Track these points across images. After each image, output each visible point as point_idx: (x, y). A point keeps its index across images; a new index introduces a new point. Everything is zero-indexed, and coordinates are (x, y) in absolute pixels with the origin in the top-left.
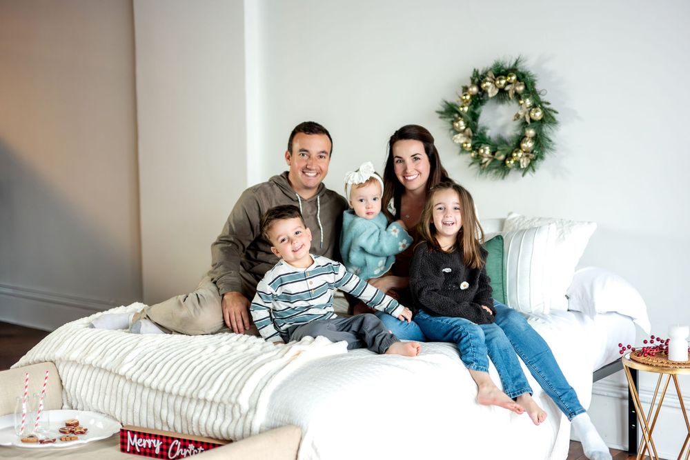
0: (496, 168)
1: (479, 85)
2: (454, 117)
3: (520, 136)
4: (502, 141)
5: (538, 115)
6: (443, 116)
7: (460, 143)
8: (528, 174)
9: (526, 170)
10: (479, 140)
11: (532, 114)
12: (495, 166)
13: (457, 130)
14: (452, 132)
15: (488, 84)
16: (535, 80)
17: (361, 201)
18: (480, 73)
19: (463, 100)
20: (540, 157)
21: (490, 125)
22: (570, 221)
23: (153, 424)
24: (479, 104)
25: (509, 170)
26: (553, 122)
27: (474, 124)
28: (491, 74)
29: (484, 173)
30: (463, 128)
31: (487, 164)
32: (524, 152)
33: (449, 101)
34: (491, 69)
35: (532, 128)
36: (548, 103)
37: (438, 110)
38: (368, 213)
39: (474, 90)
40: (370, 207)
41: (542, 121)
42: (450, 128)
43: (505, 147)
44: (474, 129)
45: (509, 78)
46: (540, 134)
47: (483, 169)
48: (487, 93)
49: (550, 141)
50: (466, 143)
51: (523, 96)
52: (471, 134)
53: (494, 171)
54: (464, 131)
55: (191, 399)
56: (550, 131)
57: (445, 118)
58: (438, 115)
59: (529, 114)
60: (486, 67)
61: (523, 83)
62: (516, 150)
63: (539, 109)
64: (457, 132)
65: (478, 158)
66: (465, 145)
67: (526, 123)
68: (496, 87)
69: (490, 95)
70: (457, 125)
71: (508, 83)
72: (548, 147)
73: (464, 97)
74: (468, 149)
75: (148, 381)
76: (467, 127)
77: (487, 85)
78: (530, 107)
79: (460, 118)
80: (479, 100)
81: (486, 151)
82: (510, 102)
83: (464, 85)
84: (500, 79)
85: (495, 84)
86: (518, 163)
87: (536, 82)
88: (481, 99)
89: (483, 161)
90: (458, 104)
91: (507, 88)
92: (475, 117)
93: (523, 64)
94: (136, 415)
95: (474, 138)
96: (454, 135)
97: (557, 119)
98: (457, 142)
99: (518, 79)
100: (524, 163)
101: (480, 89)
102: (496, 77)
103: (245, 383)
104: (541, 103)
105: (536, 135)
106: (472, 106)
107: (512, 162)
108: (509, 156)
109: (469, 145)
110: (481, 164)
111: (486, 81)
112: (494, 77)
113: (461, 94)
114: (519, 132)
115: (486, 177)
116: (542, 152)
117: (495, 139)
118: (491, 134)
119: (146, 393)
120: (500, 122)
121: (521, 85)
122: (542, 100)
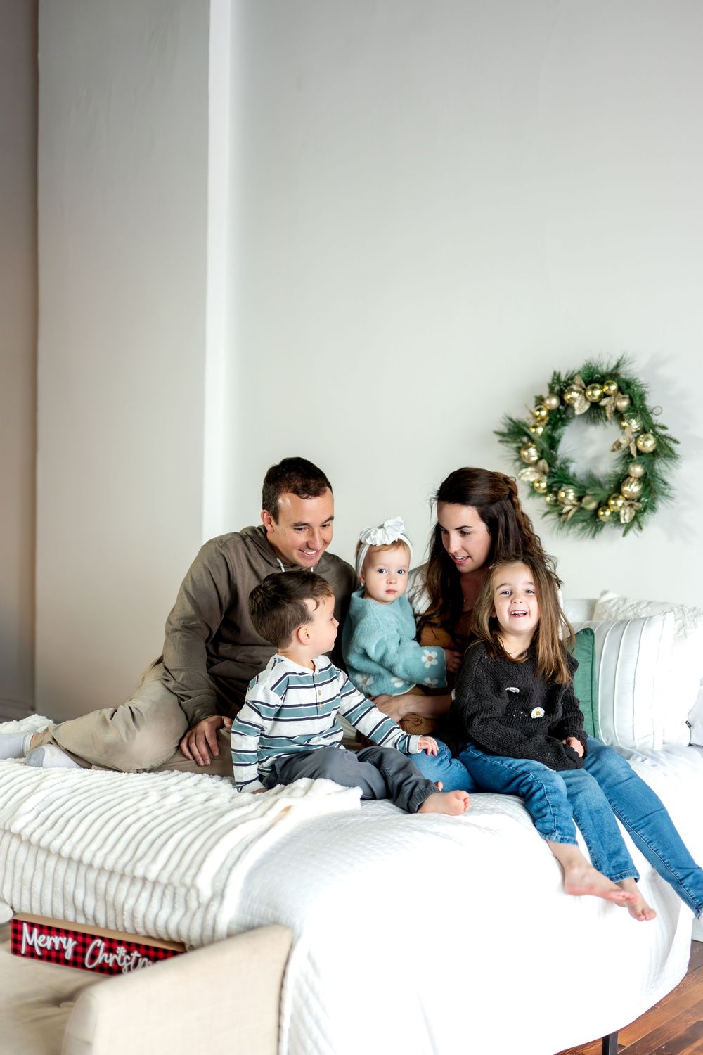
0: (583, 521)
1: (561, 395)
2: (521, 442)
3: (622, 475)
4: (593, 481)
5: (649, 444)
6: (504, 439)
7: (529, 482)
8: (631, 533)
9: (628, 527)
10: (558, 477)
11: (640, 444)
12: (581, 518)
13: (526, 461)
14: (518, 464)
15: (575, 395)
16: (645, 392)
17: (381, 571)
18: (563, 378)
19: (537, 417)
20: (651, 507)
21: (574, 456)
22: (695, 609)
23: (61, 911)
24: (560, 423)
25: (602, 526)
26: (671, 455)
27: (552, 454)
28: (579, 380)
29: (566, 527)
30: (536, 458)
31: (570, 515)
32: (627, 499)
33: (514, 418)
34: (579, 373)
35: (639, 464)
36: (664, 428)
37: (496, 430)
38: (388, 591)
39: (554, 402)
40: (393, 581)
41: (654, 453)
42: (515, 457)
43: (598, 490)
44: (551, 461)
45: (607, 388)
46: (651, 473)
47: (564, 522)
48: (574, 410)
49: (665, 483)
50: (539, 482)
51: (625, 415)
52: (547, 469)
53: (580, 525)
54: (536, 463)
55: (123, 876)
56: (666, 469)
57: (507, 442)
58: (498, 438)
59: (636, 443)
60: (571, 369)
61: (627, 396)
62: (615, 495)
63: (650, 436)
64: (527, 465)
65: (557, 505)
66: (537, 485)
67: (629, 456)
68: (586, 399)
69: (577, 412)
70: (525, 453)
71: (605, 395)
72: (663, 494)
73: (538, 413)
74: (542, 492)
75: (56, 845)
76: (540, 458)
77: (573, 396)
78: (638, 432)
79: (530, 444)
80: (559, 417)
81: (569, 495)
82: (607, 424)
83: (538, 394)
84: (593, 389)
85: (585, 395)
86: (616, 516)
87: (646, 395)
88: (564, 416)
89: (564, 511)
90: (528, 422)
91: (603, 402)
92: (553, 443)
93: (628, 368)
94: (36, 896)
95: (551, 475)
96: (521, 469)
97: (677, 452)
98: (525, 479)
99: (620, 389)
100: (626, 516)
101: (562, 401)
102: (587, 385)
103: (206, 856)
104: (653, 427)
105: (645, 475)
106: (550, 427)
107: (608, 513)
108: (603, 505)
109: (544, 485)
110: (560, 515)
111: (572, 390)
112: (584, 385)
113: (534, 410)
114: (619, 469)
115: (568, 534)
116: (654, 501)
117: (583, 477)
118: (577, 468)
119: (52, 863)
120: (591, 452)
121: (624, 398)
122: (655, 423)
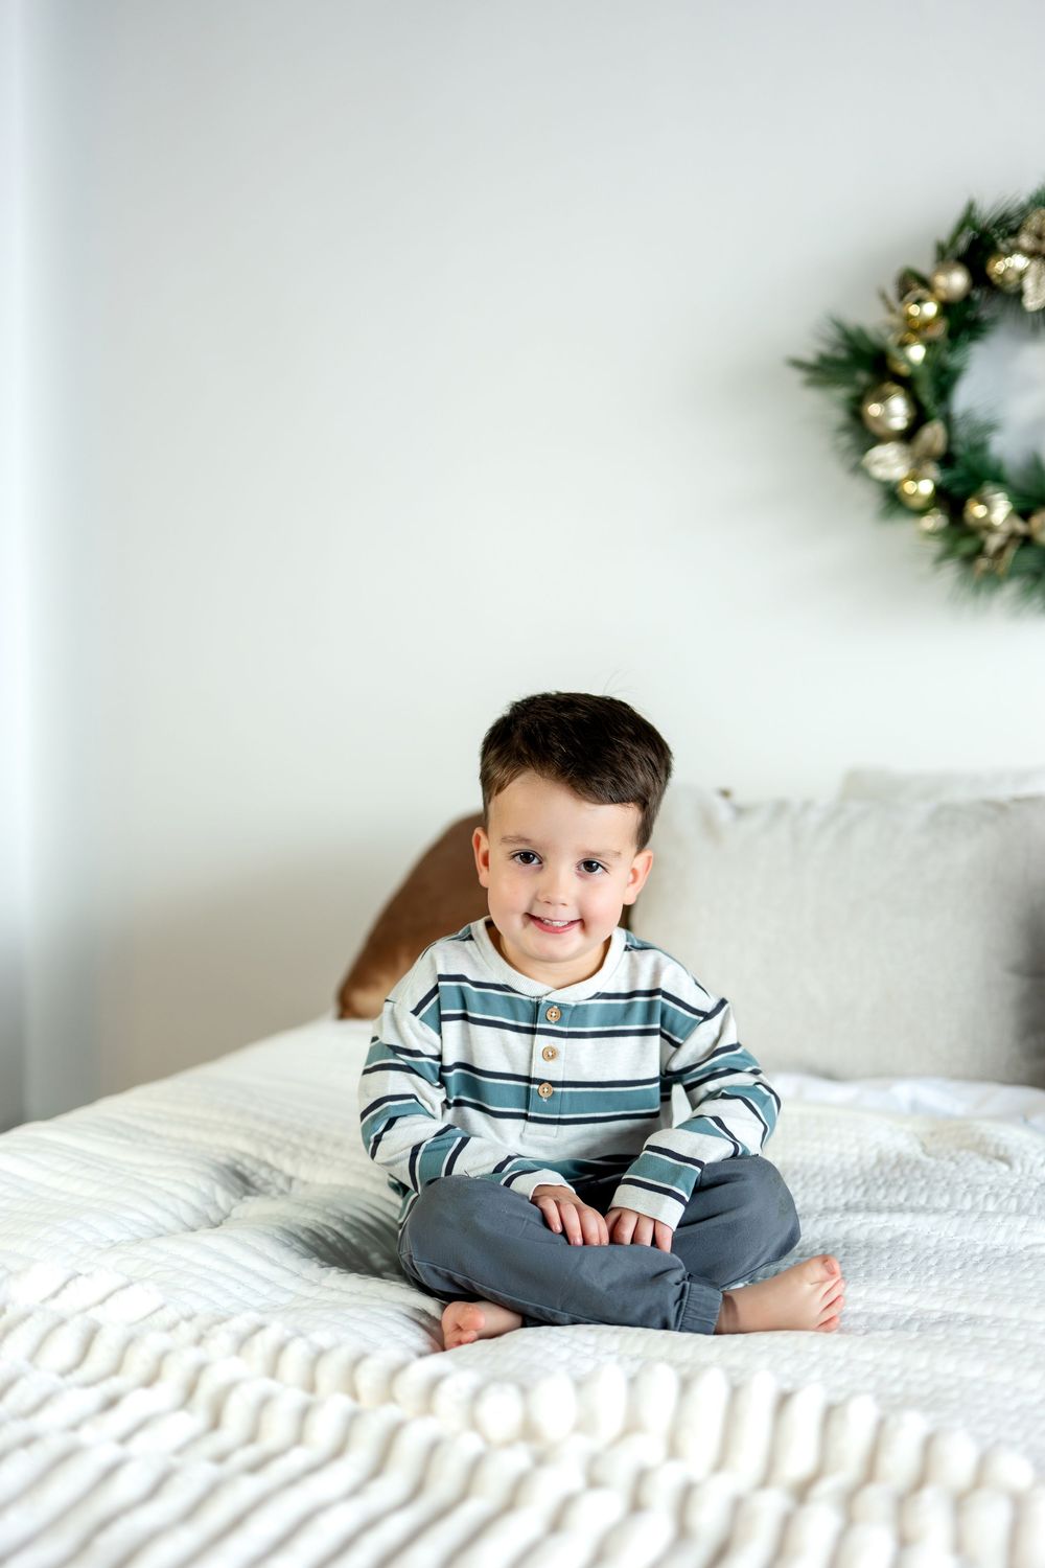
1: (975, 265)
7: (888, 480)
10: (964, 469)
12: (1025, 565)
13: (878, 429)
14: (853, 438)
15: (1018, 262)
19: (907, 320)
24: (969, 334)
27: (946, 411)
30: (902, 422)
31: (1004, 556)
33: (849, 322)
42: (849, 421)
50: (915, 477)
53: (1011, 589)
54: (905, 434)
57: (823, 384)
58: (799, 374)
64: (879, 440)
65: (963, 533)
66: (912, 487)
70: (874, 409)
73: (914, 310)
74: (917, 503)
76: (917, 423)
77: (1016, 263)
79: (889, 387)
81: (995, 511)
83: (908, 265)
89: (986, 549)
90: (887, 333)
92: (944, 379)
95: (947, 460)
96: (862, 448)
98: (880, 472)
101: (980, 279)
106: (942, 343)
109: (926, 488)
110: (969, 559)
111: (1010, 250)
118: (1004, 448)
